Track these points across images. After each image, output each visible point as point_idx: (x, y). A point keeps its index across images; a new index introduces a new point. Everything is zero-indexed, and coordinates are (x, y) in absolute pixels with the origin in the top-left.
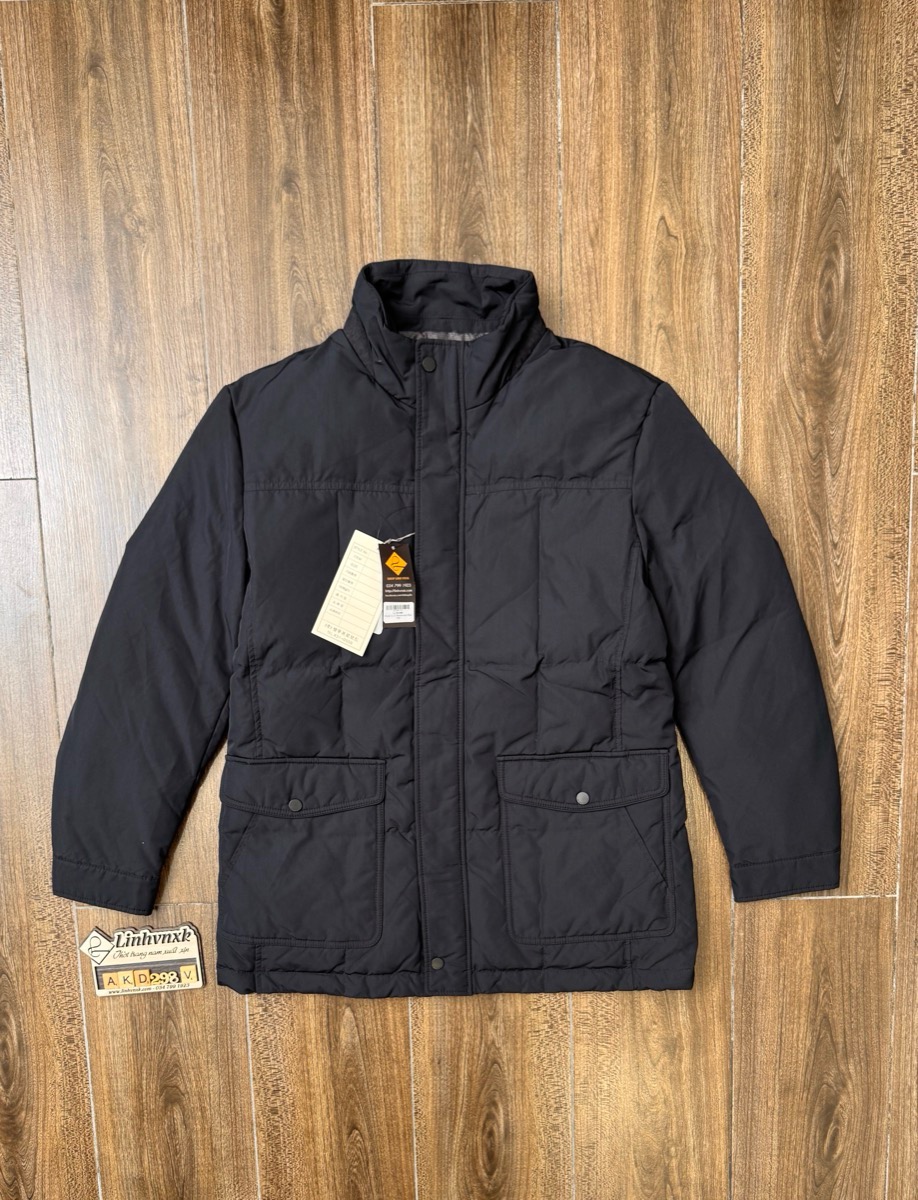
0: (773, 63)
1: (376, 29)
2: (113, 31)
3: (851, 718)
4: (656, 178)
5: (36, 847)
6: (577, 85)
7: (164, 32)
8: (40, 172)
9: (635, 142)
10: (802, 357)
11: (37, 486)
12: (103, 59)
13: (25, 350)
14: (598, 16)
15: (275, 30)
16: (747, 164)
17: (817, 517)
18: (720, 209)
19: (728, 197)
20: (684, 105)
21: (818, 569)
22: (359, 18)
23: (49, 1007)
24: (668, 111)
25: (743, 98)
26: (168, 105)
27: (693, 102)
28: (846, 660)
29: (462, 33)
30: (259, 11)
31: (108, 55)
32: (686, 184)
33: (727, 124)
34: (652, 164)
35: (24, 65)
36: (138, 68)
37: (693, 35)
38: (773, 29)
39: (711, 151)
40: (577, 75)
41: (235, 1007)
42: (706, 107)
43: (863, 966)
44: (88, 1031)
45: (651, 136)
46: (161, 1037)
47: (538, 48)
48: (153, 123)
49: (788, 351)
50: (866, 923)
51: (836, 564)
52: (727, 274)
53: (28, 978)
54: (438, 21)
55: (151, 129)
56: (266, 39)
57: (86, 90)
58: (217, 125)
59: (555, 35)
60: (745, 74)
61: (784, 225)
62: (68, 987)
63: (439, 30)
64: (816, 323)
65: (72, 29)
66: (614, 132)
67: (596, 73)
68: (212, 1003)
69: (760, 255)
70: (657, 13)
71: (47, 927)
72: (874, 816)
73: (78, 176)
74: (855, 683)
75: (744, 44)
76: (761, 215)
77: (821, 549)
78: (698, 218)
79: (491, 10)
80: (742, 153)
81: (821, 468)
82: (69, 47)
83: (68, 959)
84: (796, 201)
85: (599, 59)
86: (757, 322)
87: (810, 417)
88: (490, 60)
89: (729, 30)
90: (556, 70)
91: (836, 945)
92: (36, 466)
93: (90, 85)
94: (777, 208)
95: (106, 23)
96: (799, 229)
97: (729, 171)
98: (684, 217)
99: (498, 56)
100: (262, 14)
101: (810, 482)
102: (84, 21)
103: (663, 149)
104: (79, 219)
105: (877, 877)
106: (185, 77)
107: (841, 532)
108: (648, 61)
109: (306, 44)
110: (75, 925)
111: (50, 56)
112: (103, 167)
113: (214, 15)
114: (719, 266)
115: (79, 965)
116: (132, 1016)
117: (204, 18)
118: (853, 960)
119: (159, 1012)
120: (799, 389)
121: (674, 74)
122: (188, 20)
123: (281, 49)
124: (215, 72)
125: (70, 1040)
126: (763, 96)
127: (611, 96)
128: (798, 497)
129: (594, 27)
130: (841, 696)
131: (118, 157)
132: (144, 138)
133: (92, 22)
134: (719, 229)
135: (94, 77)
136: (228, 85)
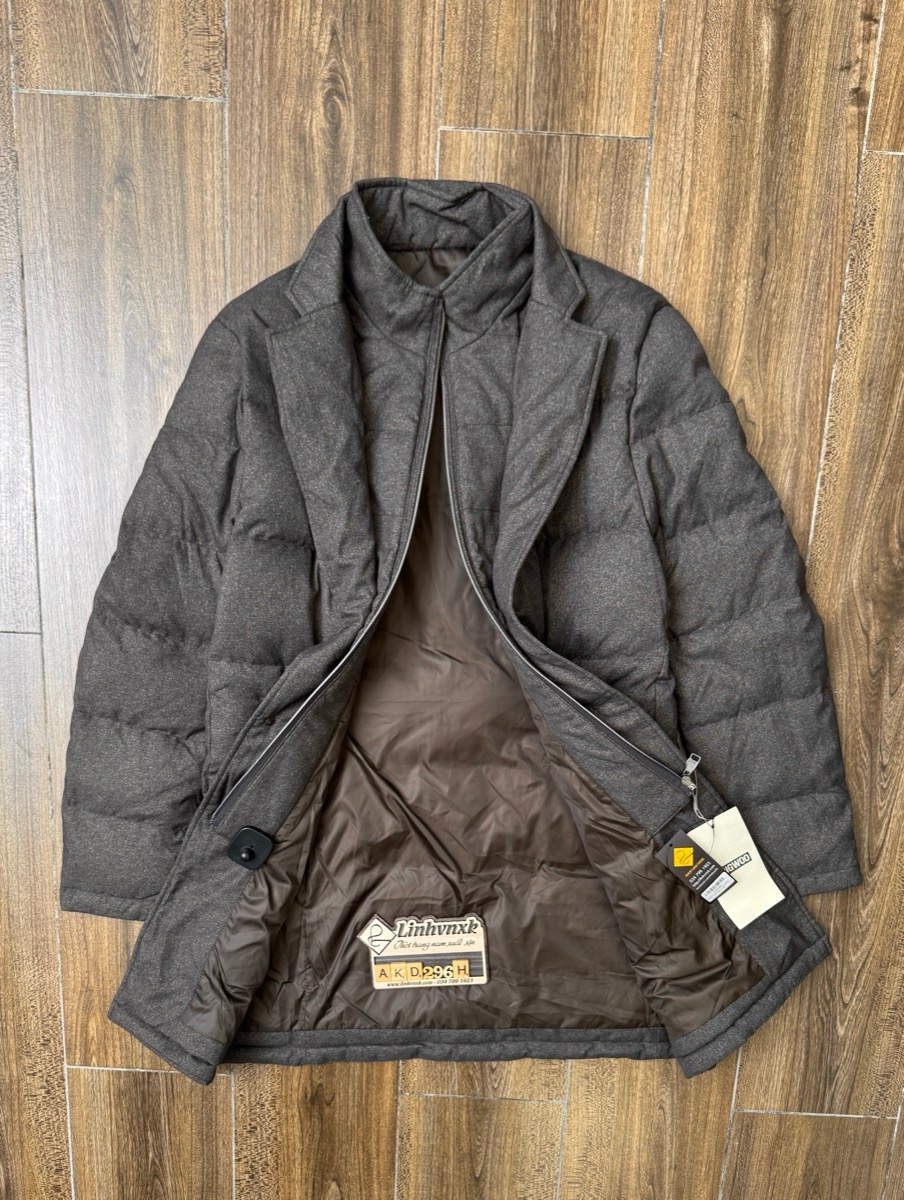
0: (887, 231)
1: (442, 156)
2: (144, 138)
3: (876, 944)
4: (740, 355)
5: (29, 1005)
6: (663, 242)
7: (202, 144)
8: (56, 296)
9: (722, 311)
10: (875, 565)
11: (42, 641)
12: (132, 170)
13: (34, 494)
14: (695, 162)
15: (328, 151)
16: (842, 346)
17: (868, 736)
18: (806, 395)
19: (816, 382)
20: (780, 273)
21: (863, 791)
22: (423, 143)
23: (37, 1157)
24: (762, 279)
25: (847, 270)
26: (203, 229)
27: (792, 269)
28: (879, 885)
29: (539, 170)
30: (311, 127)
31: (137, 167)
32: (772, 364)
33: (826, 298)
34: (737, 338)
35: (42, 170)
36: (170, 182)
37: (800, 192)
38: (892, 191)
39: (804, 328)
40: (666, 230)
41: (221, 1172)
42: (805, 277)
43: (854, 1181)
44: (75, 1182)
45: (739, 307)
46: (147, 1193)
47: (624, 194)
48: (184, 248)
49: (861, 558)
50: (862, 1142)
51: (882, 787)
52: (805, 468)
53: (17, 1129)
54: (514, 153)
55: (181, 256)
56: (317, 160)
57: (110, 204)
58: (256, 257)
59: (645, 180)
60: (853, 242)
61: (874, 419)
62: (57, 1140)
63: (513, 165)
64: (895, 529)
65: (97, 132)
66: (698, 299)
67: (686, 228)
68: (198, 1166)
69: (844, 450)
70: (763, 163)
71: (37, 1082)
72: (886, 1040)
73: (100, 305)
74: (885, 908)
75: (856, 206)
76: (851, 405)
77: (869, 770)
78: (781, 403)
79: (574, 145)
80: (839, 333)
81: (880, 686)
82: (94, 152)
83: (57, 1114)
84: (892, 392)
85: (690, 213)
86: (832, 524)
87: (875, 631)
88: (567, 204)
89: (842, 189)
90: (641, 221)
91: (830, 1160)
92: (41, 621)
93: (116, 199)
94: (870, 398)
95: (137, 128)
96: (891, 424)
97: (822, 352)
98: (765, 401)
99: (578, 201)
100: (314, 130)
101: (865, 699)
102: (112, 123)
103: (751, 322)
104: (97, 353)
105: (880, 1099)
106: (224, 198)
107: (892, 755)
108: (746, 218)
109: (362, 169)
110: (66, 1083)
111: (72, 160)
112: (126, 297)
113: (260, 127)
114: (797, 459)
115: (69, 1120)
116: (119, 1172)
117: (248, 130)
118: (844, 1175)
119: (146, 1170)
120: (867, 600)
121: (773, 237)
122: (230, 132)
123: (333, 173)
124: (257, 195)
125: (57, 1189)
126: (870, 269)
127: (700, 256)
128: (851, 714)
129: (689, 174)
130: (869, 921)
131: (143, 284)
132: (174, 266)
133: (121, 124)
134: (803, 418)
135: (120, 190)
136: (271, 212)
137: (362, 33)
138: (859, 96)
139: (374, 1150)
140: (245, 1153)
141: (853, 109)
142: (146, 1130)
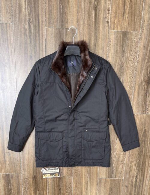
137: (33, 13)
138: (108, 22)
141: (107, 24)
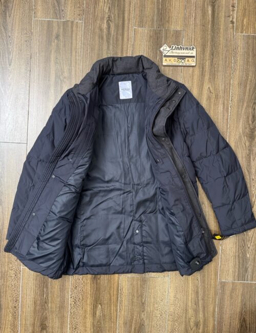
139: (112, 294)
140: (73, 295)
142: (44, 288)
